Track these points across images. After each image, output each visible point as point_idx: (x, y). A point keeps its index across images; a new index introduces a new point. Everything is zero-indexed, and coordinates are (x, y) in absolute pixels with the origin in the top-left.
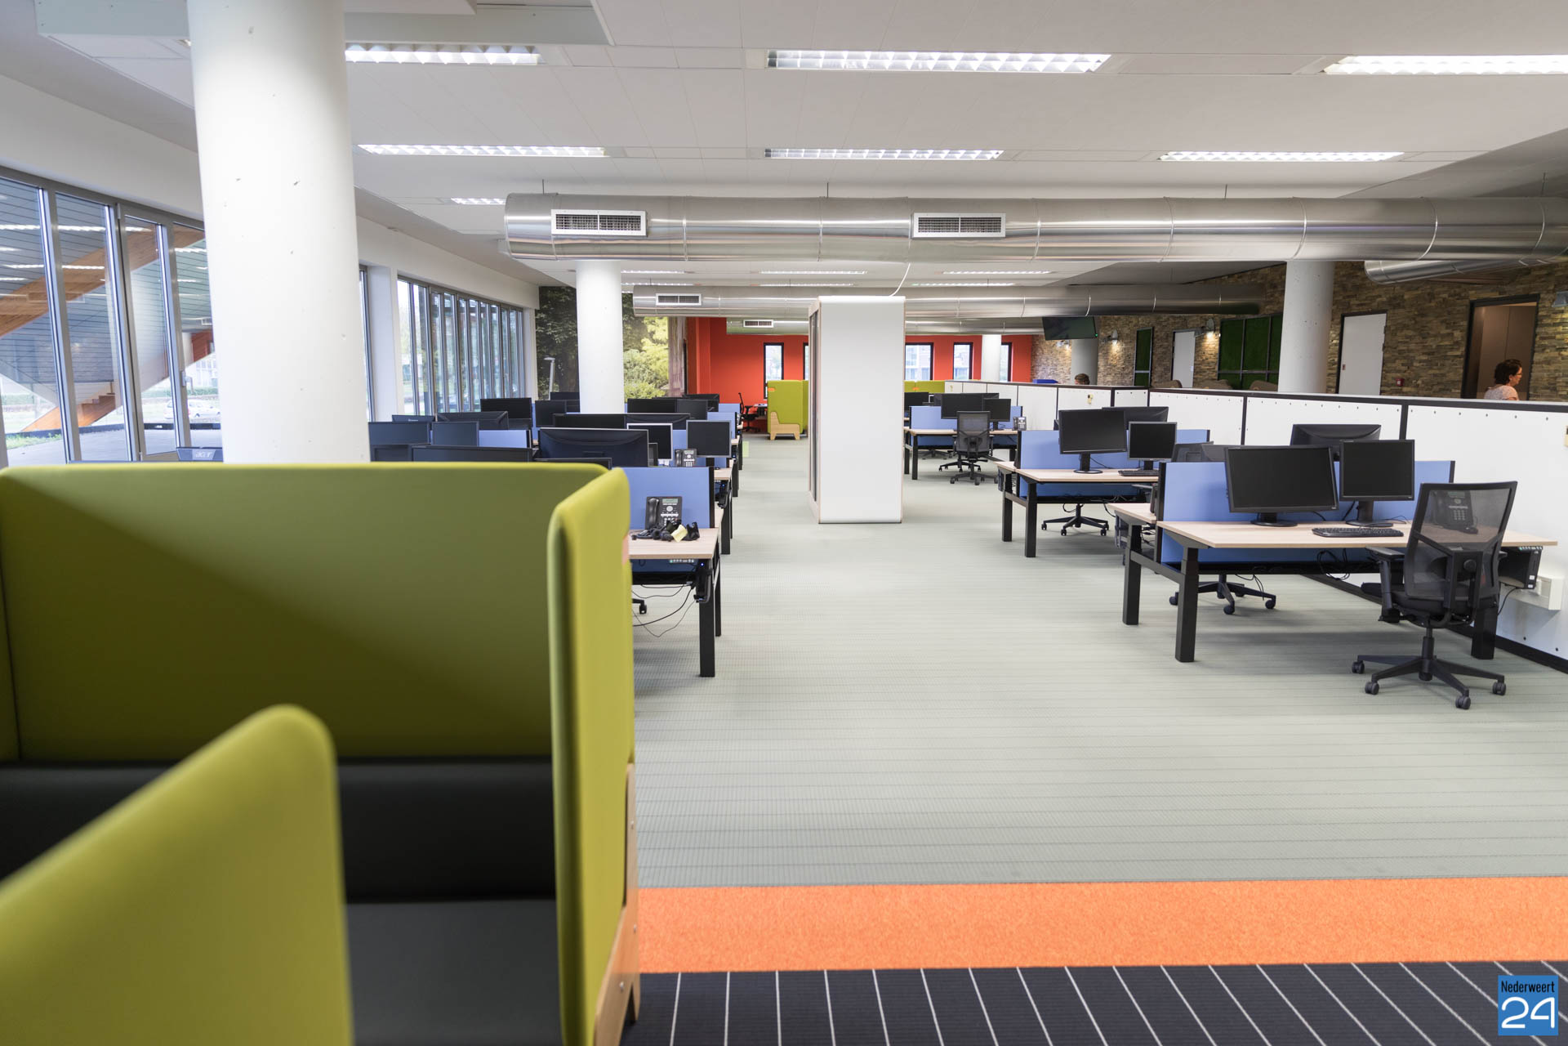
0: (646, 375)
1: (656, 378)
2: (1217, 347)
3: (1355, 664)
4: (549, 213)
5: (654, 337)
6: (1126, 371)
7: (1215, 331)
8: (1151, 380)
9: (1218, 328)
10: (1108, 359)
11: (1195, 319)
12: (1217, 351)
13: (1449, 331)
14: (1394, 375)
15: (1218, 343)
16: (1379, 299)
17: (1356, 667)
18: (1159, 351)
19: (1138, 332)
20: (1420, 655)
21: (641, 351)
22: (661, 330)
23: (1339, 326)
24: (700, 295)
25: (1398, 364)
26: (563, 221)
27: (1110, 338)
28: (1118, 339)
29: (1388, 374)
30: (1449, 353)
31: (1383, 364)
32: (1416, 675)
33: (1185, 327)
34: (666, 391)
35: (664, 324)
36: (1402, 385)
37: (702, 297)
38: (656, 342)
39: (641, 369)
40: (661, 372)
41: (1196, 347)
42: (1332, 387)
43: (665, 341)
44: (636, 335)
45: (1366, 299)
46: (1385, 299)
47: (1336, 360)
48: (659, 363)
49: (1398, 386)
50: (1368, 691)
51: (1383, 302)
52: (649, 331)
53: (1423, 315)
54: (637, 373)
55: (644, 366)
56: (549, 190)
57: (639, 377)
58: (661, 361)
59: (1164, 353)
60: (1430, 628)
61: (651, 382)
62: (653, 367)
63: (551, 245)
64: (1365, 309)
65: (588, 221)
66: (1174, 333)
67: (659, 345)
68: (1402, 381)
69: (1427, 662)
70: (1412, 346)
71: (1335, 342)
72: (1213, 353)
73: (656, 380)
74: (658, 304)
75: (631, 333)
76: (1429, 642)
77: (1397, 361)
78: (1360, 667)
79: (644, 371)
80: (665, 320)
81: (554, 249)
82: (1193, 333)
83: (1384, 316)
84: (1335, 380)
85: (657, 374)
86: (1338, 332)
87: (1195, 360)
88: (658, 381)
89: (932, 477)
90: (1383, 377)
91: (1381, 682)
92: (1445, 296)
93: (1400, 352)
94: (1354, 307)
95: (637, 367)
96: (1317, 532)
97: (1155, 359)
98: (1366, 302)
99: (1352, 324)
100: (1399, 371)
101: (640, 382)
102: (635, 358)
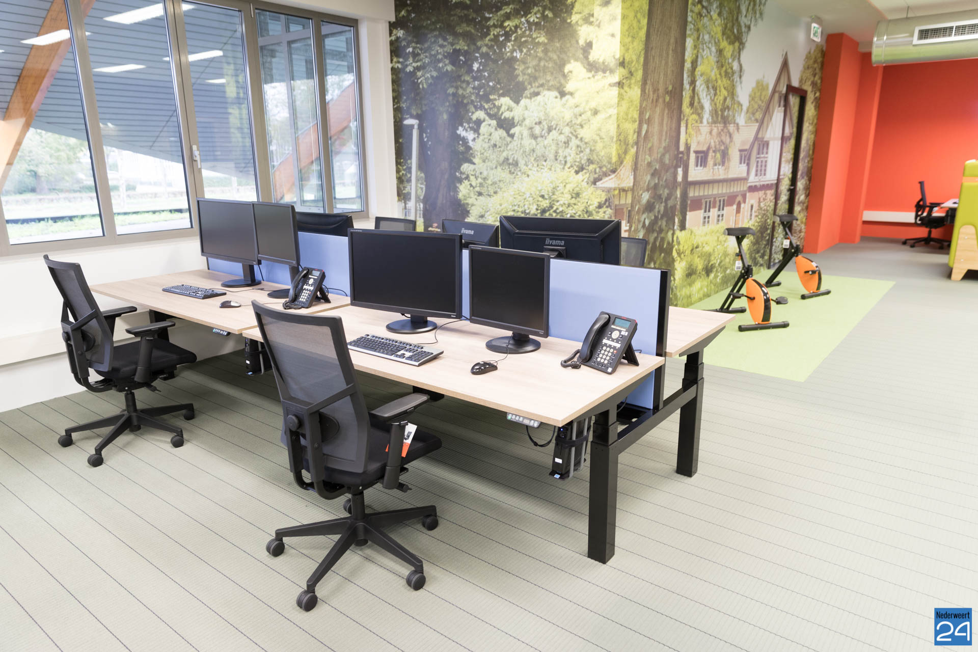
21: (563, 94)
44: (555, 56)
57: (557, 158)
62: (585, 132)
67: (602, 75)
73: (589, 164)
75: (547, 51)
85: (592, 150)
95: (555, 133)
101: (559, 167)
102: (552, 113)
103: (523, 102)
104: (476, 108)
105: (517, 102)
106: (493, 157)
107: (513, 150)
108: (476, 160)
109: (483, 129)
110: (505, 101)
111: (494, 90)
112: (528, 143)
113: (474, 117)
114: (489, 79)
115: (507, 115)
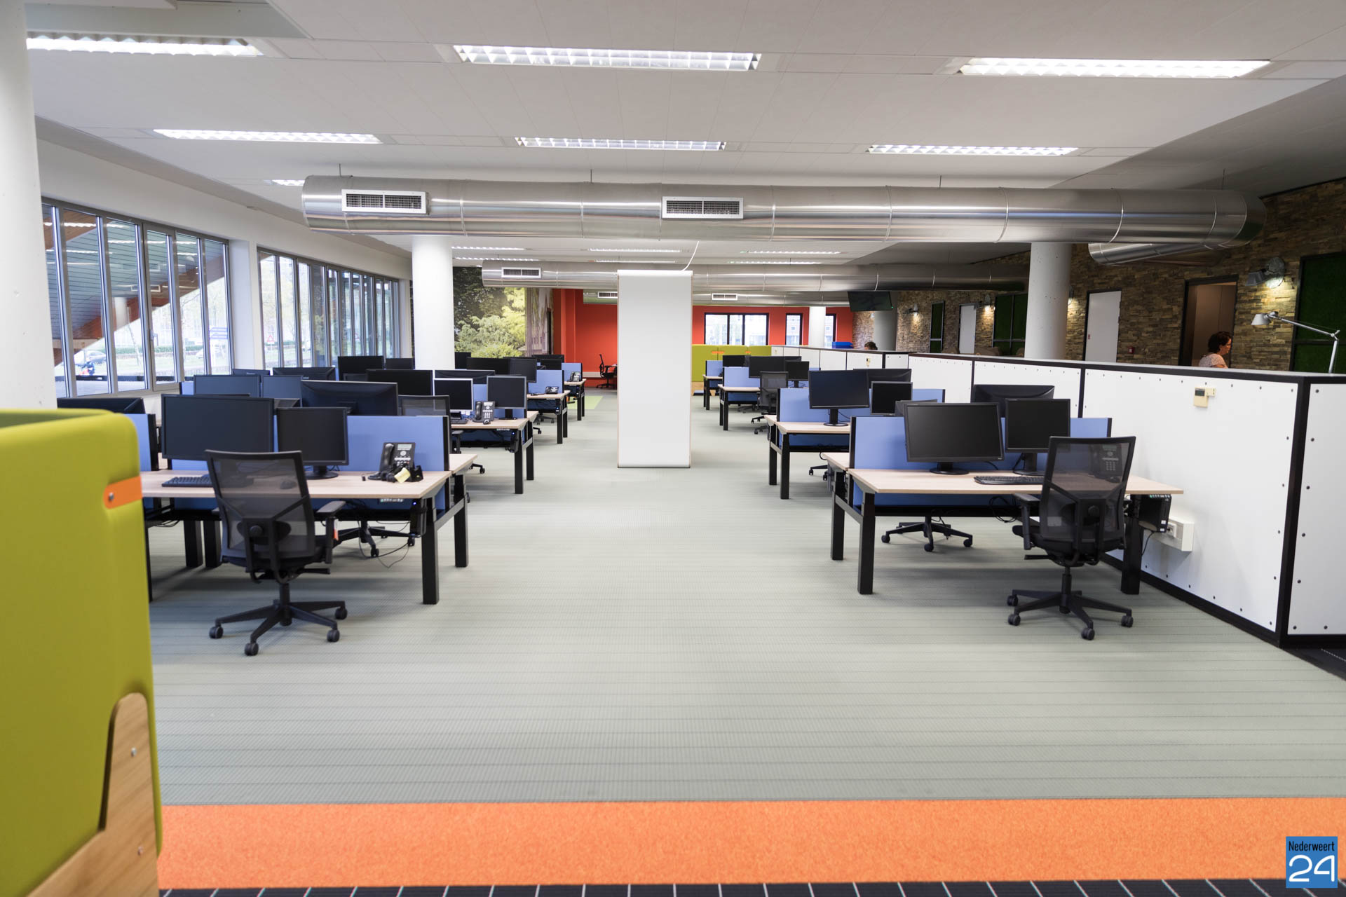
0: (506, 338)
1: (514, 341)
2: (993, 319)
3: (1010, 597)
4: (340, 193)
5: (513, 305)
6: (924, 339)
7: (991, 305)
8: (943, 347)
9: (993, 302)
10: (909, 329)
11: (976, 295)
12: (993, 322)
13: (1169, 306)
14: (1127, 344)
15: (993, 315)
16: (1116, 279)
17: (1011, 600)
18: (948, 322)
19: (933, 306)
20: (1060, 590)
21: (501, 317)
22: (519, 299)
23: (1085, 301)
24: (540, 269)
25: (1130, 335)
26: (352, 200)
27: (911, 311)
28: (918, 311)
29: (1122, 343)
30: (1169, 326)
31: (1119, 335)
32: (1057, 608)
33: (968, 302)
34: (523, 351)
35: (522, 294)
36: (1133, 352)
37: (542, 270)
38: (514, 309)
39: (502, 333)
40: (519, 336)
41: (977, 319)
42: (1080, 354)
43: (522, 309)
44: (497, 304)
45: (1105, 279)
46: (1120, 279)
47: (1083, 330)
48: (517, 328)
49: (1130, 353)
50: (1011, 623)
51: (1119, 281)
52: (508, 300)
53: (1150, 293)
54: (498, 336)
55: (504, 330)
56: (346, 172)
57: (499, 340)
58: (518, 326)
59: (952, 324)
60: (1068, 567)
61: (510, 344)
62: (512, 331)
63: (344, 221)
64: (1105, 286)
65: (375, 200)
66: (960, 306)
67: (517, 312)
68: (1133, 349)
69: (1065, 597)
70: (1141, 319)
71: (1082, 315)
72: (989, 323)
73: (514, 342)
74: (503, 276)
75: (493, 301)
76: (1067, 578)
77: (1130, 332)
78: (1013, 600)
79: (504, 335)
80: (523, 291)
81: (347, 225)
82: (973, 307)
83: (1119, 293)
84: (1082, 348)
85: (515, 338)
86: (1085, 307)
87: (976, 330)
88: (516, 343)
89: (743, 428)
90: (1119, 346)
91: (1022, 615)
92: (1166, 276)
93: (1132, 324)
94: (1097, 285)
95: (498, 331)
96: (978, 480)
97: (945, 328)
98: (1107, 281)
99: (1096, 301)
100: (1130, 341)
101: (501, 343)
102: (497, 323)
103: (483, 319)
104: (460, 320)
105: (481, 319)
106: (469, 339)
107: (479, 336)
108: (460, 340)
109: (463, 328)
110: (475, 318)
111: (469, 313)
112: (486, 334)
113: (459, 323)
114: (466, 309)
115: (476, 323)
